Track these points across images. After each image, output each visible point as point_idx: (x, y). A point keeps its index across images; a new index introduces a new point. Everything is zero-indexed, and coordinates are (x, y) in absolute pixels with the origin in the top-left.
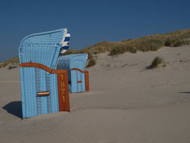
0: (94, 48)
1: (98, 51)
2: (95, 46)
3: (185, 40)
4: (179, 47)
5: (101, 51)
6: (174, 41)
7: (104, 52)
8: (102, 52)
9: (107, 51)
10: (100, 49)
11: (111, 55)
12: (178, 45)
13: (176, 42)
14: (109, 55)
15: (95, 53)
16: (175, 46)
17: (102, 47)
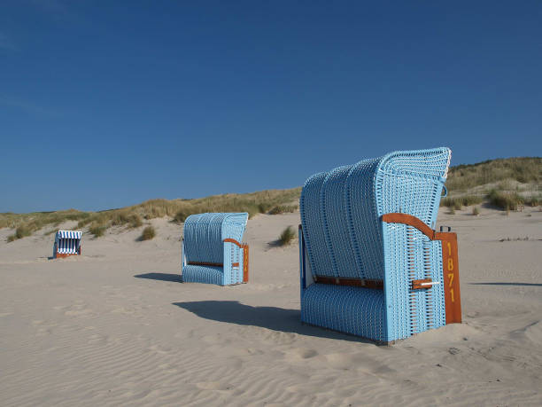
0: (141, 208)
1: (151, 214)
2: (142, 206)
3: (287, 205)
4: (277, 216)
5: (156, 214)
6: (269, 206)
7: (162, 217)
8: (159, 216)
9: (166, 216)
10: (154, 211)
11: (175, 221)
12: (276, 211)
13: (274, 207)
14: (171, 222)
15: (145, 218)
16: (271, 213)
17: (158, 209)
